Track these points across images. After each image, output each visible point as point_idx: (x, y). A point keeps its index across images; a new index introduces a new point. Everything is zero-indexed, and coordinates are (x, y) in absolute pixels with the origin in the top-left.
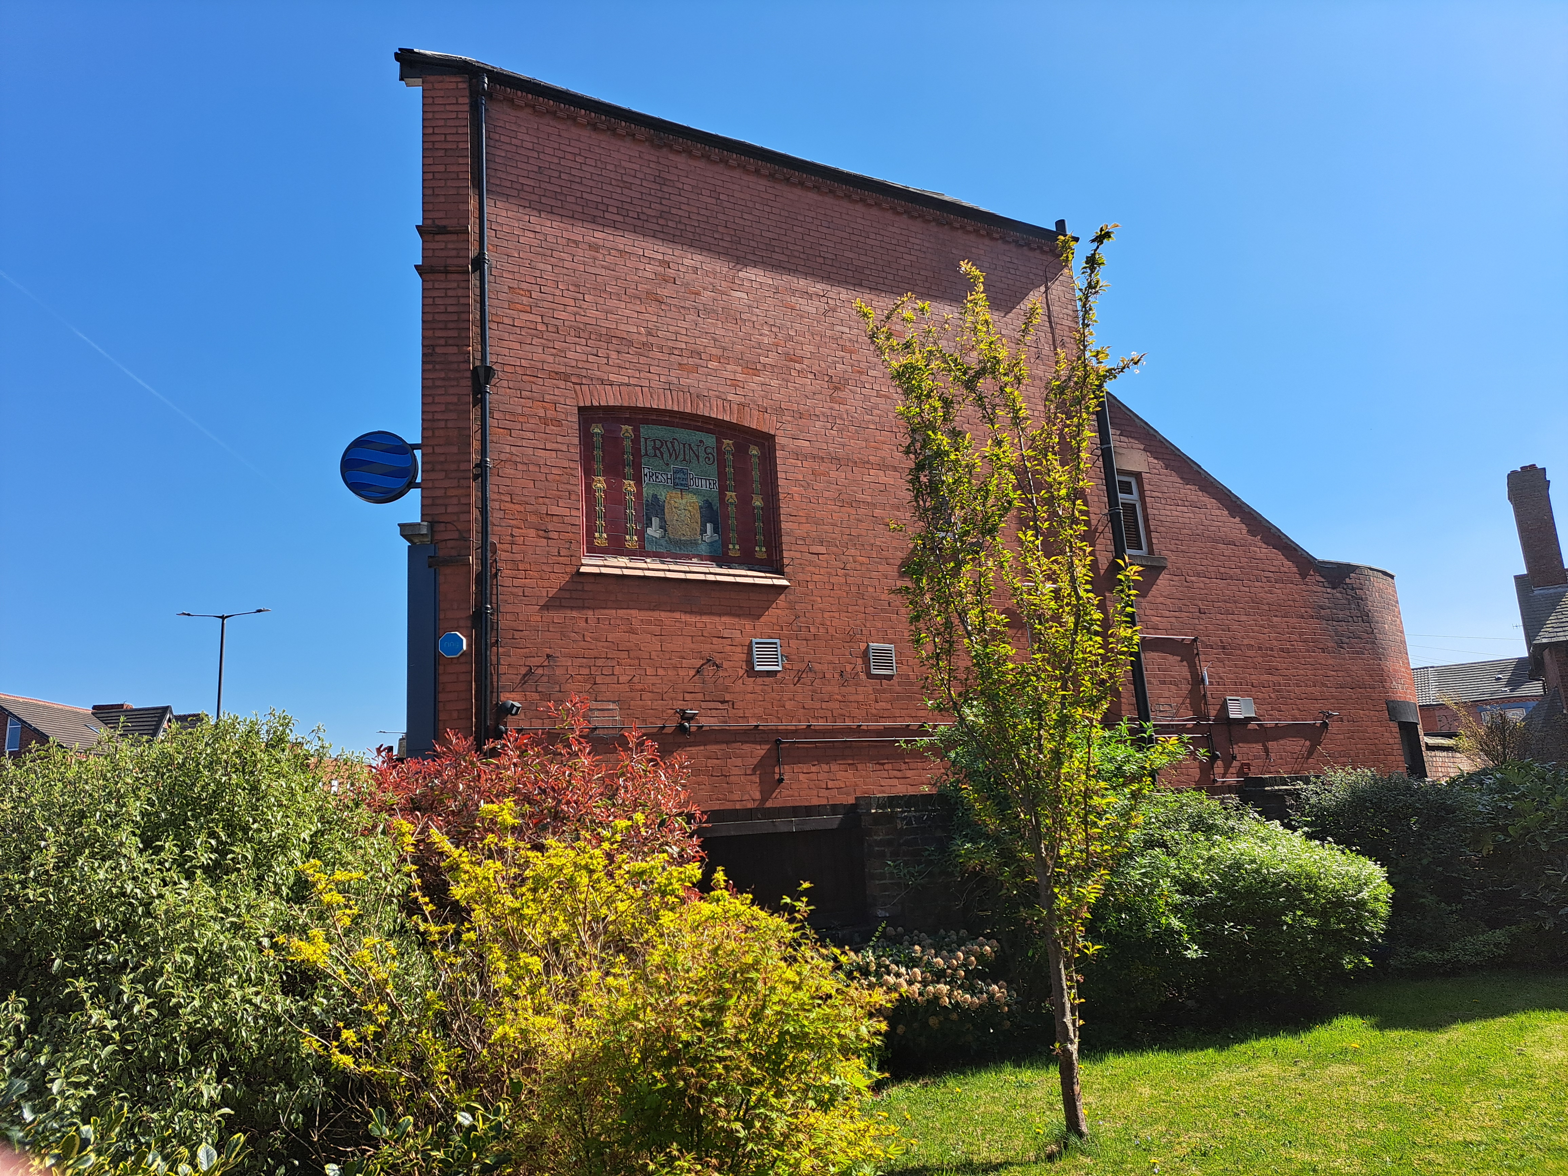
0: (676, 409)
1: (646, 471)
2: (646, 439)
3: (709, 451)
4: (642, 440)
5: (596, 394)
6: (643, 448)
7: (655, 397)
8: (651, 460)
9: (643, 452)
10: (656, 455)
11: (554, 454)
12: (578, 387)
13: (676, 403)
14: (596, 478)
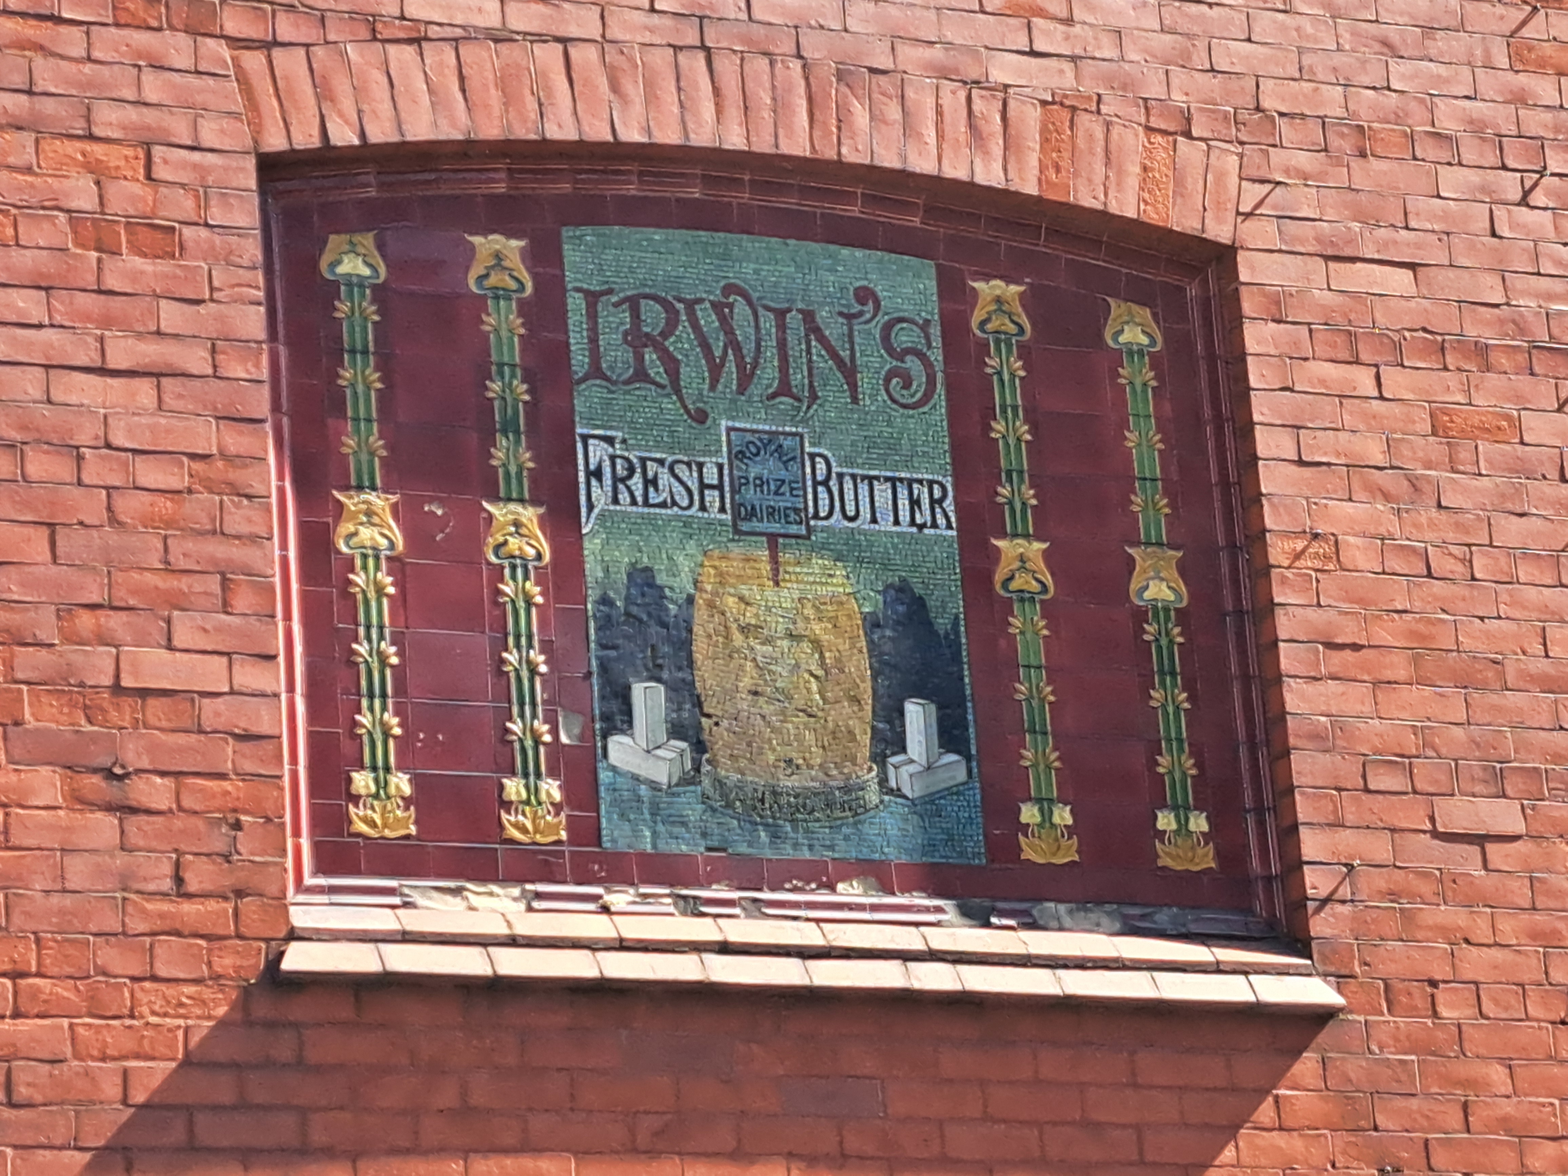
0: (735, 140)
1: (598, 452)
2: (592, 298)
3: (904, 338)
4: (575, 303)
5: (342, 87)
6: (577, 341)
7: (635, 91)
8: (621, 400)
9: (580, 360)
10: (641, 375)
11: (145, 389)
12: (254, 61)
13: (734, 113)
14: (351, 501)
